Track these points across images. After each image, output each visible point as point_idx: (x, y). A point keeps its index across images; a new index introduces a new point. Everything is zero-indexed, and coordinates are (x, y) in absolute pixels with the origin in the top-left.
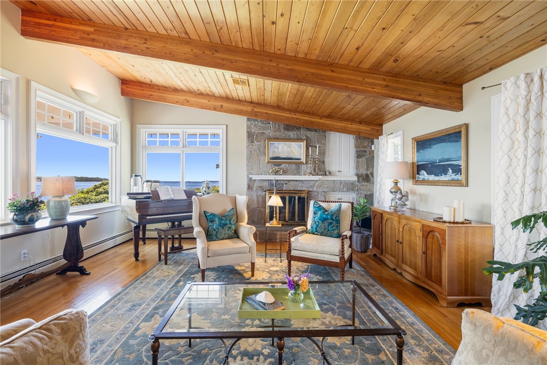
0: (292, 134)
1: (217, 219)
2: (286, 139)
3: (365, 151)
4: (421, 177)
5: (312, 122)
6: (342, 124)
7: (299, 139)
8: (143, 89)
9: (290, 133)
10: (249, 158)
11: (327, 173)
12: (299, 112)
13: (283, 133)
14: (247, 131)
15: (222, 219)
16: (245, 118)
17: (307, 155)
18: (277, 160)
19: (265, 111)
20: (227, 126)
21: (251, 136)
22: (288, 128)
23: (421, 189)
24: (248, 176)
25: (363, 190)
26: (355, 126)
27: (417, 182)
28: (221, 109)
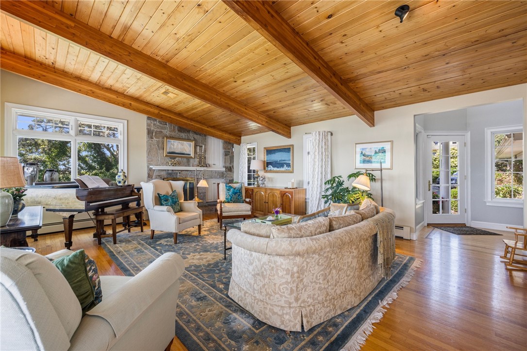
0: (183, 135)
1: (169, 198)
2: (180, 138)
3: (229, 152)
4: (269, 169)
5: (202, 129)
6: (219, 133)
7: (188, 140)
8: (30, 65)
9: (182, 134)
10: (149, 152)
11: (208, 165)
12: (194, 121)
13: (176, 133)
14: (147, 129)
15: (173, 198)
16: (145, 117)
17: (195, 152)
18: (172, 155)
19: (169, 116)
20: (128, 121)
21: (150, 132)
22: (181, 130)
23: (268, 175)
24: (148, 167)
25: (229, 177)
26: (226, 136)
27: (266, 171)
28: (129, 107)
